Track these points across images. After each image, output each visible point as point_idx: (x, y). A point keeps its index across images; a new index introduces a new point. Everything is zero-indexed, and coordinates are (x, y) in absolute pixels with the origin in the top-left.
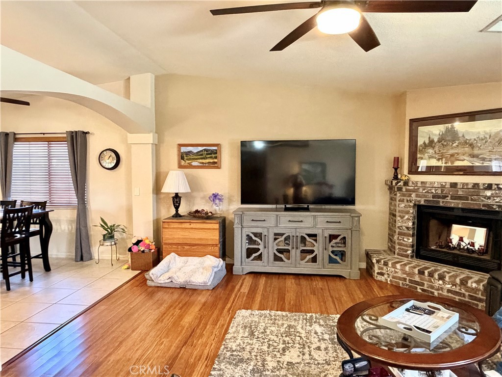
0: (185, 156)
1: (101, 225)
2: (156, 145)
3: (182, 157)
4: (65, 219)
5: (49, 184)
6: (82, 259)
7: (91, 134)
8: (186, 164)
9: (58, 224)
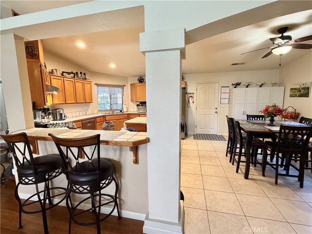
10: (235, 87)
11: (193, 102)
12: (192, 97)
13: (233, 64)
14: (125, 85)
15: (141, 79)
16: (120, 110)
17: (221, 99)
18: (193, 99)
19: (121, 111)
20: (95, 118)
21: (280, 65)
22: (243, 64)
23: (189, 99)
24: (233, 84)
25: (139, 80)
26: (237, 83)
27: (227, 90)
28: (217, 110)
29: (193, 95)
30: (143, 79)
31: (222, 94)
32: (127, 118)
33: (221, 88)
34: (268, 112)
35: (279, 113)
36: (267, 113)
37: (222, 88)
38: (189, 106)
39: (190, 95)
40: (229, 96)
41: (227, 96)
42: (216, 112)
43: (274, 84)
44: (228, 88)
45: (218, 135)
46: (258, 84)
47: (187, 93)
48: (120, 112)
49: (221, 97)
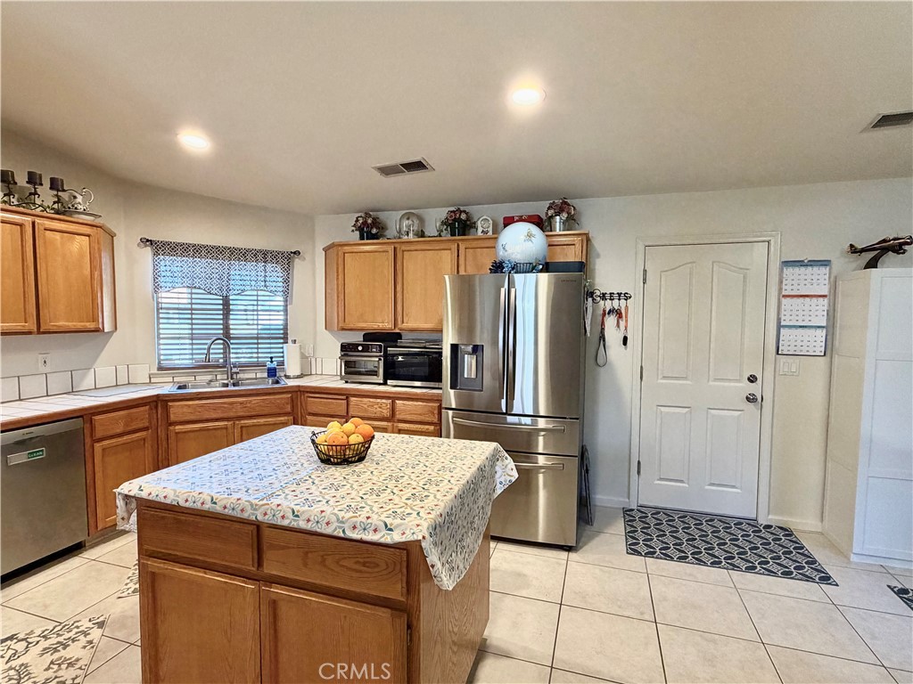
10: (872, 264)
11: (625, 340)
12: (618, 313)
14: (297, 253)
15: (369, 221)
16: (269, 365)
17: (782, 330)
18: (622, 323)
19: (272, 372)
20: (86, 415)
23: (603, 323)
24: (854, 250)
25: (360, 229)
26: (882, 241)
27: (817, 280)
28: (754, 389)
29: (623, 302)
30: (376, 223)
31: (784, 301)
32: (288, 408)
33: (781, 271)
37: (788, 271)
38: (600, 361)
39: (608, 305)
40: (831, 315)
41: (817, 312)
42: (751, 399)
44: (824, 270)
45: (763, 521)
47: (591, 294)
48: (265, 375)
49: (783, 318)
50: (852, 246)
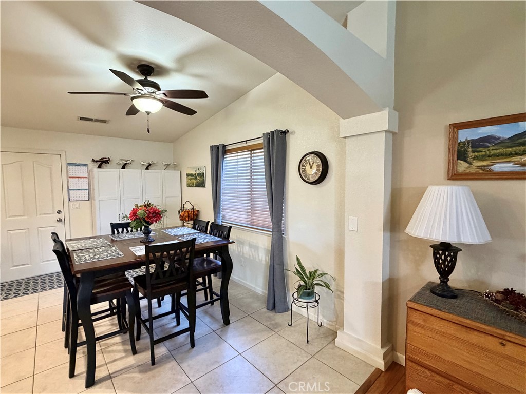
0: (470, 149)
1: (296, 269)
2: (394, 134)
3: (460, 152)
4: (263, 247)
5: (251, 202)
6: (274, 308)
7: (292, 133)
8: (473, 170)
9: (256, 251)
10: (100, 167)
13: (82, 119)
17: (70, 191)
21: (149, 131)
22: (105, 121)
26: (102, 159)
27: (83, 171)
28: (61, 216)
31: (70, 179)
33: (67, 167)
34: (137, 218)
35: (153, 217)
36: (135, 220)
37: (70, 167)
40: (89, 184)
41: (84, 184)
42: (60, 220)
43: (167, 166)
44: (85, 168)
46: (143, 163)
49: (70, 186)
50: (93, 159)
